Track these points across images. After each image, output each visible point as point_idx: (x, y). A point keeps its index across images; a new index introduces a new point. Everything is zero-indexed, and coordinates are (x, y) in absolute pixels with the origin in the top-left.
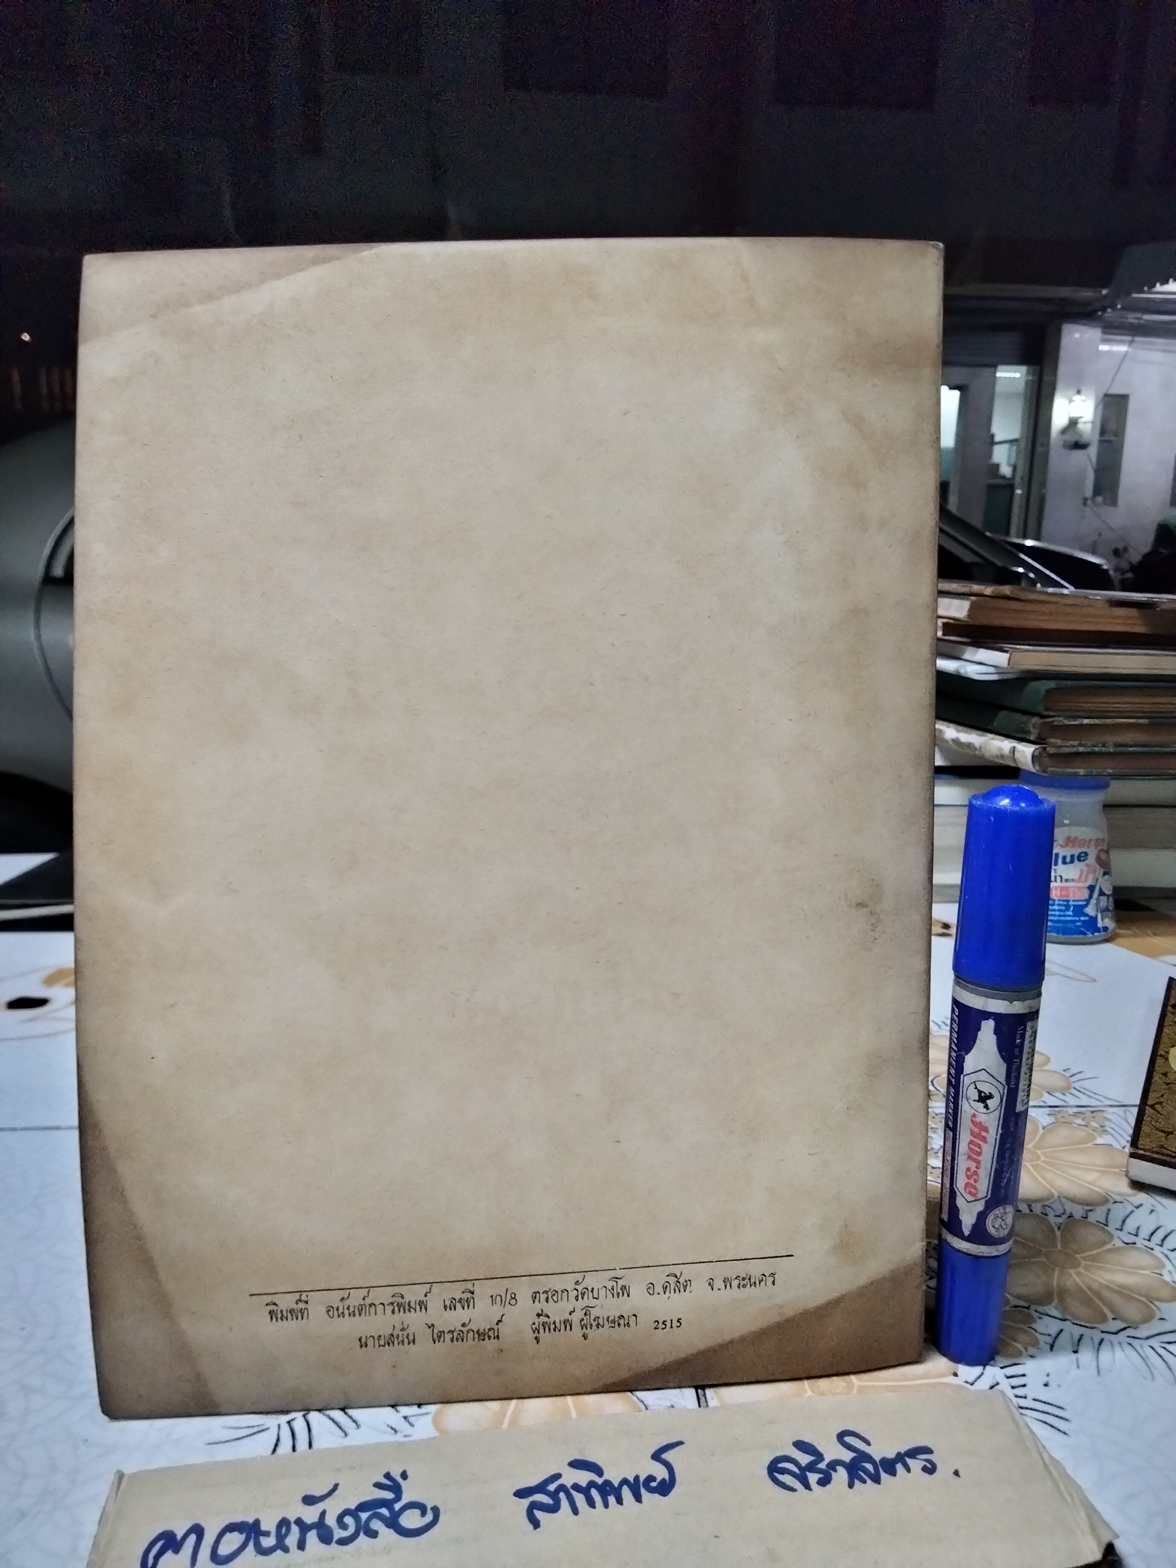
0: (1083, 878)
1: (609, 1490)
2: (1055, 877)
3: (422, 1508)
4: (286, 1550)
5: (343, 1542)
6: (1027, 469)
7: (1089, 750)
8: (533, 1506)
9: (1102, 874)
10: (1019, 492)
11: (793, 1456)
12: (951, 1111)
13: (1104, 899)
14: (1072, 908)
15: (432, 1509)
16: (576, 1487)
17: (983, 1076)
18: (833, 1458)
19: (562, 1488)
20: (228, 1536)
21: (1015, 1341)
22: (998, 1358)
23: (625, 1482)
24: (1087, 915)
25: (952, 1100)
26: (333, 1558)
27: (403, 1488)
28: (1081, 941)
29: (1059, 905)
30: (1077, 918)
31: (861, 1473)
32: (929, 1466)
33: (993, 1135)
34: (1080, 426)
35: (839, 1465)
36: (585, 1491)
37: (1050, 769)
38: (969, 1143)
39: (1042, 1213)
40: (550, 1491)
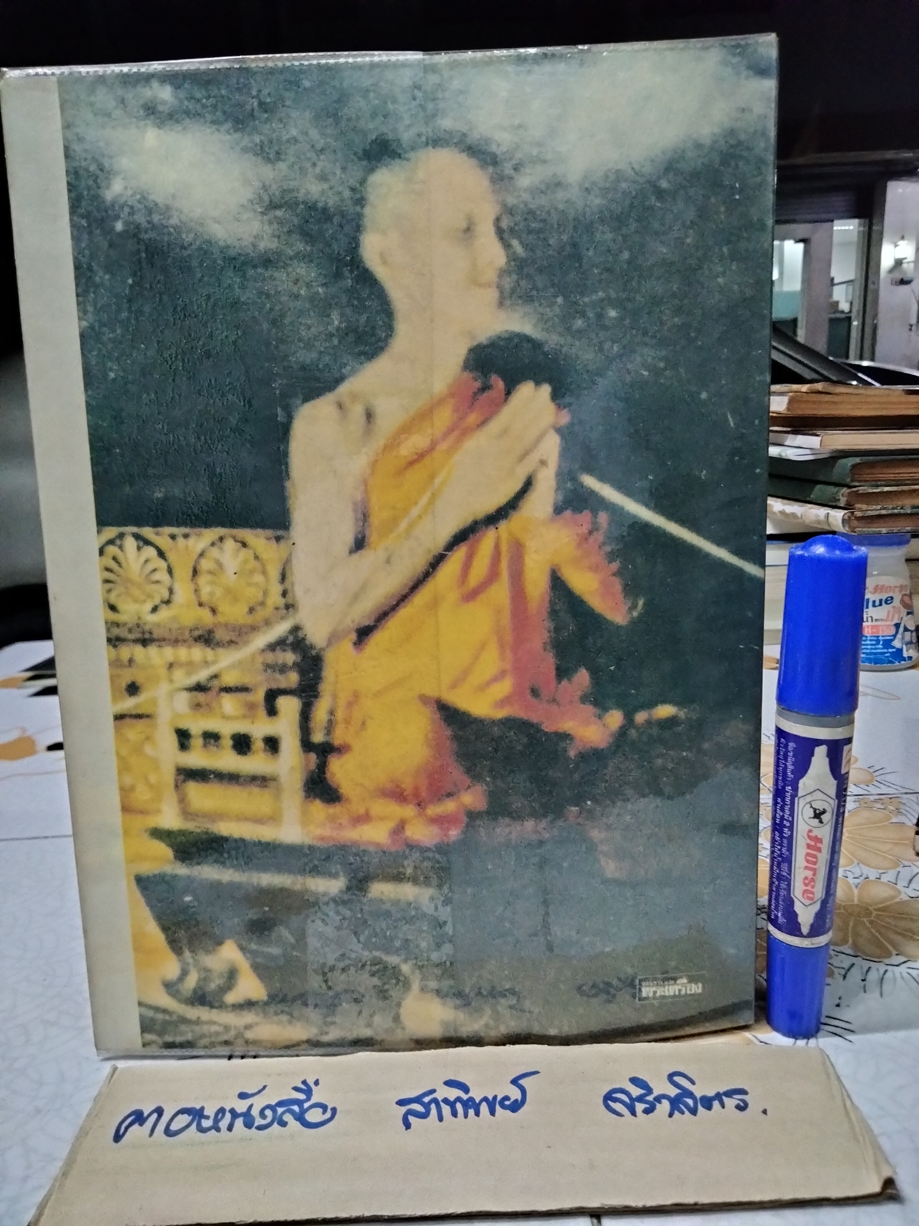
0: (890, 618)
1: (470, 1105)
2: (867, 618)
3: (324, 1107)
4: (218, 1130)
5: (260, 1128)
6: (862, 305)
7: (890, 512)
8: (409, 1112)
9: (905, 614)
10: (855, 323)
11: (627, 1089)
13: (908, 634)
14: (881, 643)
15: (331, 1109)
16: (446, 1101)
18: (661, 1092)
19: (435, 1101)
20: (180, 1117)
23: (485, 1099)
24: (894, 647)
26: (251, 1139)
27: (314, 1092)
28: (888, 669)
29: (871, 640)
30: (886, 651)
31: (681, 1106)
32: (742, 1104)
33: (825, 844)
34: (905, 266)
35: (665, 1099)
36: (452, 1105)
37: (857, 529)
38: (805, 856)
39: (844, 876)
40: (424, 1102)
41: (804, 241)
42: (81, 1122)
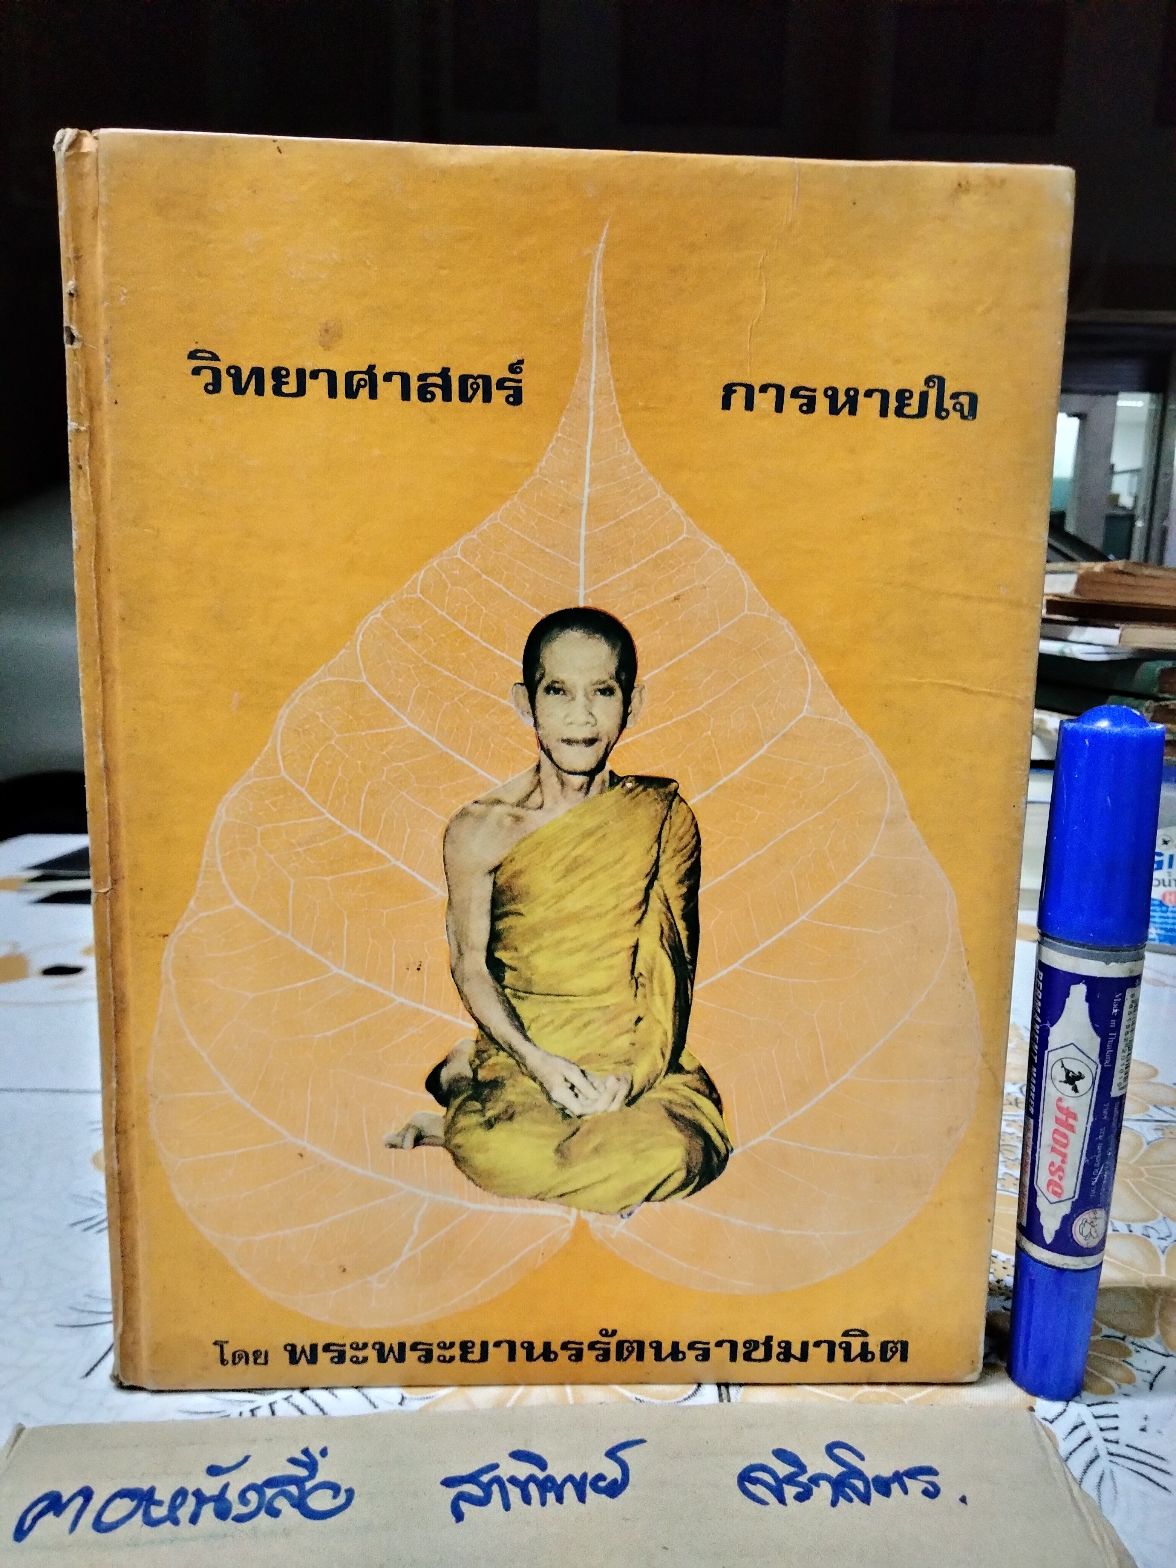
1: (548, 1486)
3: (335, 1489)
4: (176, 1522)
5: (239, 1519)
8: (460, 1497)
10: (1139, 524)
11: (771, 1466)
12: (1033, 1095)
15: (347, 1491)
16: (513, 1480)
17: (1072, 1051)
18: (818, 1471)
19: (498, 1480)
20: (118, 1502)
21: (1106, 1376)
22: (1084, 1394)
23: (570, 1478)
25: (1034, 1082)
26: (225, 1535)
27: (320, 1467)
31: (847, 1490)
32: (931, 1489)
33: (1083, 1124)
35: (824, 1479)
36: (523, 1486)
38: (1054, 1133)
39: (1143, 1234)
40: (482, 1482)
41: (1081, 416)
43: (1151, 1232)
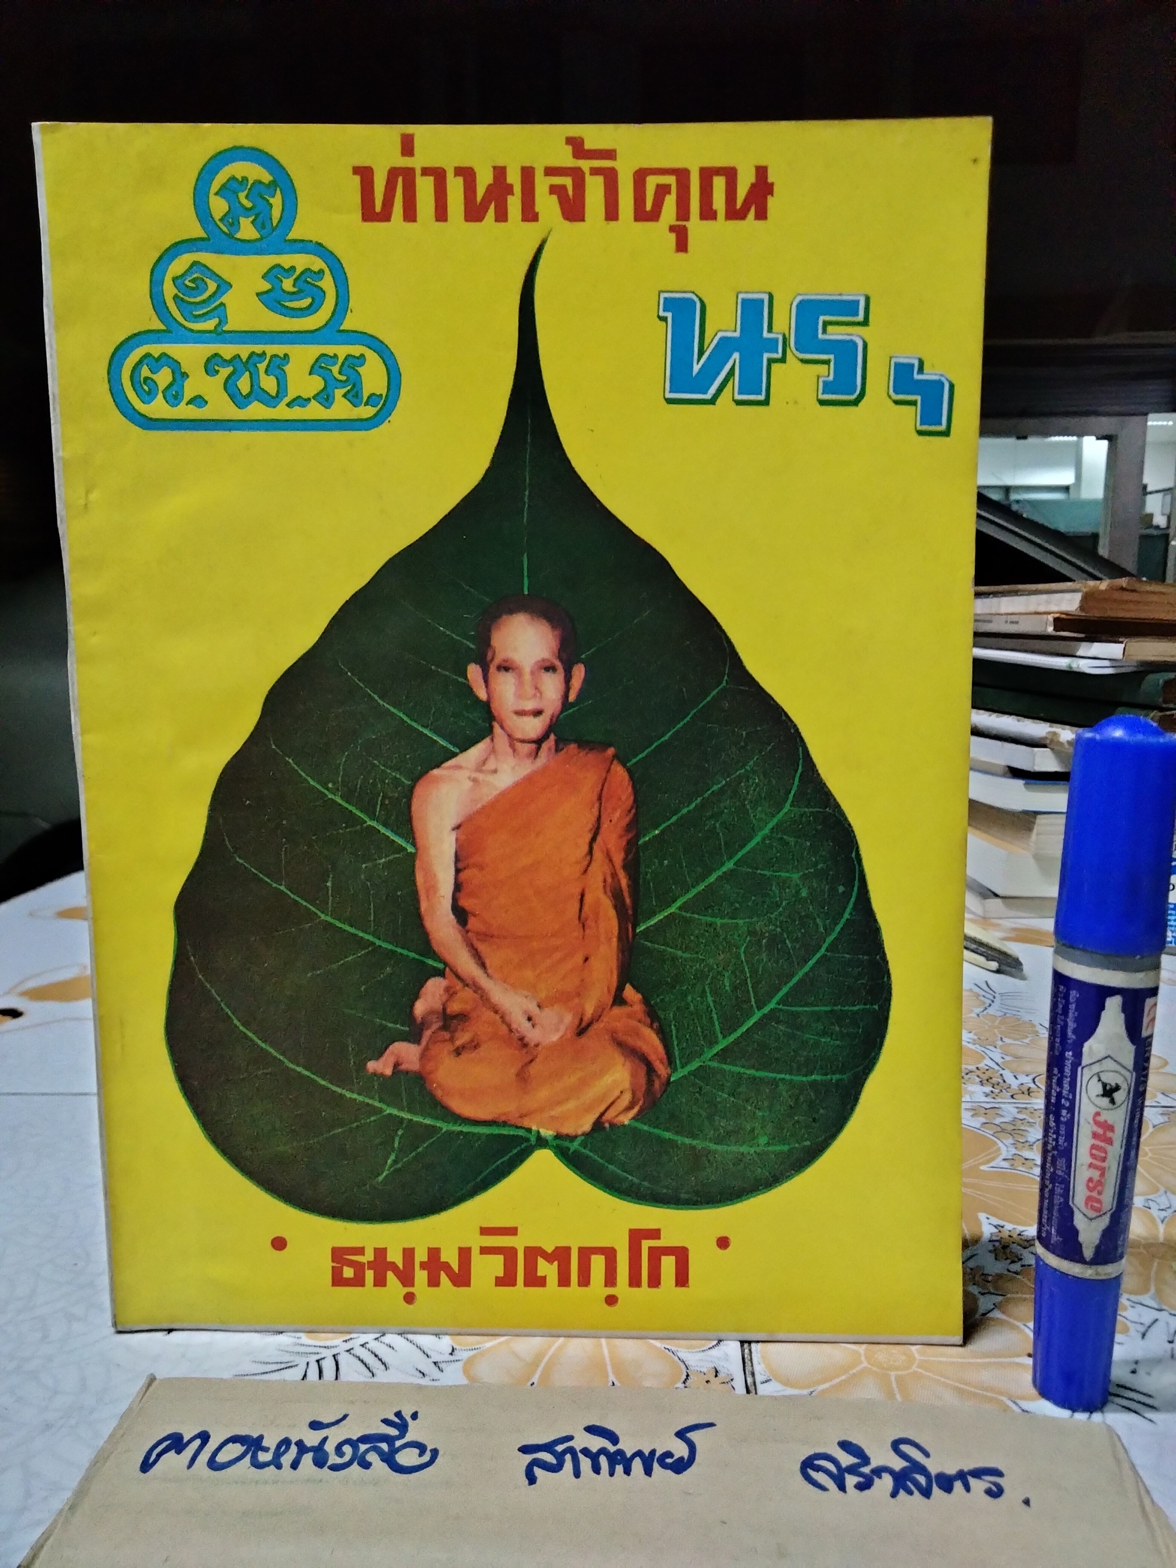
1: (618, 1459)
3: (422, 1448)
4: (279, 1467)
5: (335, 1468)
8: (536, 1463)
11: (834, 1456)
15: (432, 1451)
16: (586, 1452)
17: (1108, 1064)
18: (881, 1464)
19: (571, 1451)
20: (230, 1446)
23: (639, 1454)
26: (321, 1481)
27: (410, 1428)
31: (909, 1483)
32: (994, 1488)
35: (886, 1472)
36: (594, 1457)
40: (557, 1451)
41: (1108, 437)
42: (101, 1443)
43: (1151, 1204)
